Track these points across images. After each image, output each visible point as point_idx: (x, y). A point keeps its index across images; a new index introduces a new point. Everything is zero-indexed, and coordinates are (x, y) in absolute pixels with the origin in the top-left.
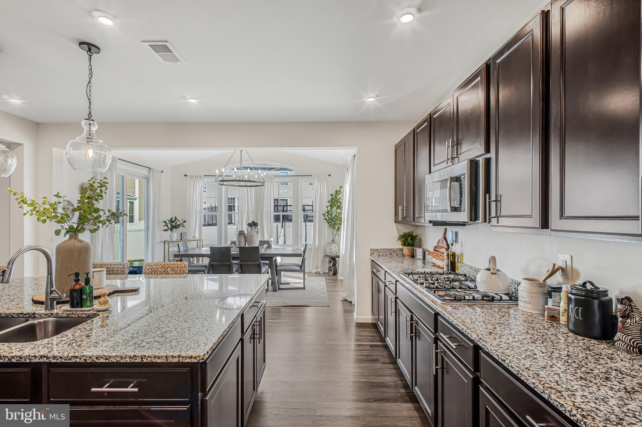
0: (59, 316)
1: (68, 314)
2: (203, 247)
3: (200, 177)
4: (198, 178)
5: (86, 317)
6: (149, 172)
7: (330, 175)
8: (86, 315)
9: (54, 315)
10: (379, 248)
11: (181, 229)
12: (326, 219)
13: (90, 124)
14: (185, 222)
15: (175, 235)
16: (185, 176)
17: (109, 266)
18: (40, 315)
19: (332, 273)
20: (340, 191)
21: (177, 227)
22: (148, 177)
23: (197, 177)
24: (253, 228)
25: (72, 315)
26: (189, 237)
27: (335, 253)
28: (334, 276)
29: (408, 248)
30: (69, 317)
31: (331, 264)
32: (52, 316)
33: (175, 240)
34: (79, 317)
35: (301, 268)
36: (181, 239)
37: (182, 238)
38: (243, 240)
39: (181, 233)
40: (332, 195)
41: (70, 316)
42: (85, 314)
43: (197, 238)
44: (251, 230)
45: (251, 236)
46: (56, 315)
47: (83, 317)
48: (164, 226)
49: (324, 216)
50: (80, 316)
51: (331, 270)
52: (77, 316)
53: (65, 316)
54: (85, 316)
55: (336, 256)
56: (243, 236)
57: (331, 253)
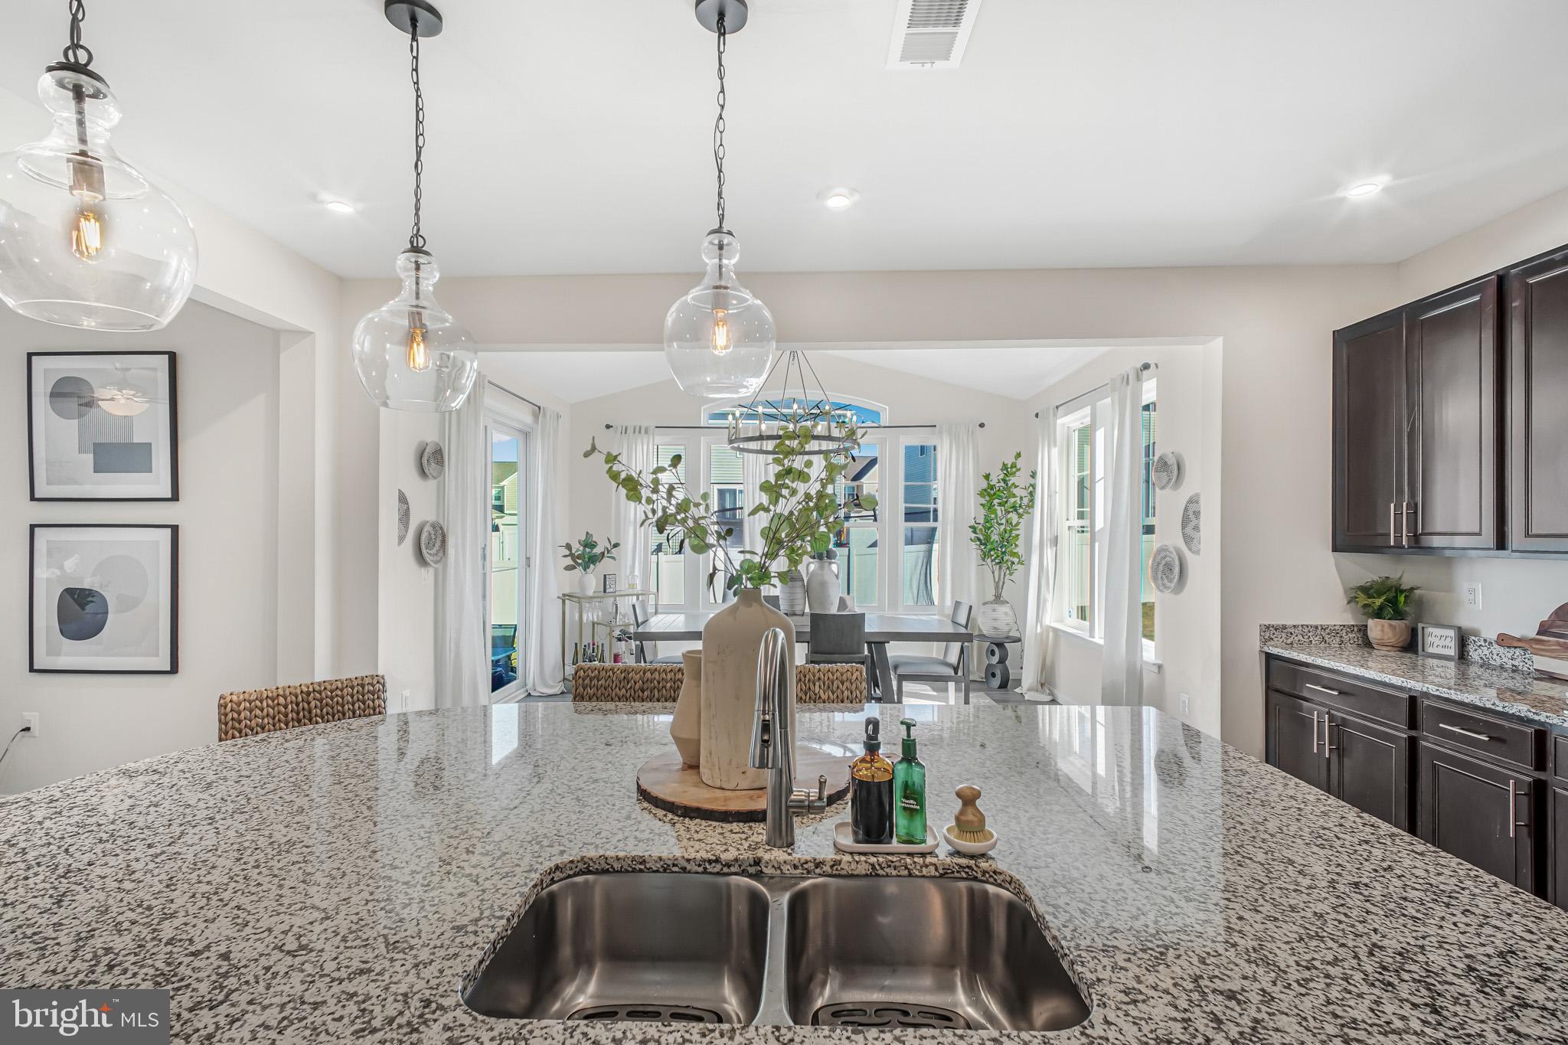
0: (843, 872)
1: (873, 865)
2: (656, 613)
3: (646, 432)
4: (640, 432)
5: (935, 877)
6: (536, 416)
7: (982, 425)
8: (936, 869)
9: (825, 868)
10: (1289, 622)
11: (605, 566)
12: (979, 539)
13: (721, 247)
14: (616, 545)
15: (591, 581)
16: (608, 427)
17: (648, 675)
18: (779, 868)
19: (996, 682)
20: (1014, 465)
21: (593, 560)
22: (528, 430)
23: (638, 430)
24: (826, 564)
25: (888, 870)
26: (622, 586)
27: (1006, 628)
28: (1002, 691)
29: (1391, 625)
30: (877, 875)
31: (995, 660)
32: (818, 871)
33: (590, 593)
34: (910, 875)
35: (956, 673)
36: (605, 592)
37: (608, 587)
38: (799, 593)
39: (605, 576)
40: (987, 477)
41: (881, 872)
42: (932, 868)
43: (639, 587)
44: (822, 568)
45: (823, 585)
46: (832, 867)
47: (923, 876)
48: (565, 556)
49: (975, 532)
50: (917, 873)
51: (994, 675)
52: (906, 872)
53: (864, 872)
54: (933, 872)
55: (1007, 638)
56: (801, 583)
57: (995, 628)
